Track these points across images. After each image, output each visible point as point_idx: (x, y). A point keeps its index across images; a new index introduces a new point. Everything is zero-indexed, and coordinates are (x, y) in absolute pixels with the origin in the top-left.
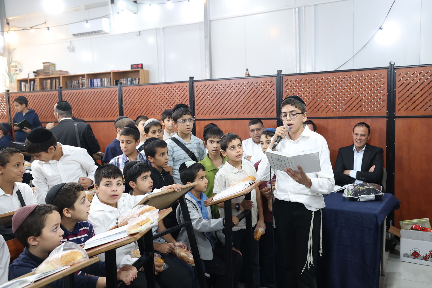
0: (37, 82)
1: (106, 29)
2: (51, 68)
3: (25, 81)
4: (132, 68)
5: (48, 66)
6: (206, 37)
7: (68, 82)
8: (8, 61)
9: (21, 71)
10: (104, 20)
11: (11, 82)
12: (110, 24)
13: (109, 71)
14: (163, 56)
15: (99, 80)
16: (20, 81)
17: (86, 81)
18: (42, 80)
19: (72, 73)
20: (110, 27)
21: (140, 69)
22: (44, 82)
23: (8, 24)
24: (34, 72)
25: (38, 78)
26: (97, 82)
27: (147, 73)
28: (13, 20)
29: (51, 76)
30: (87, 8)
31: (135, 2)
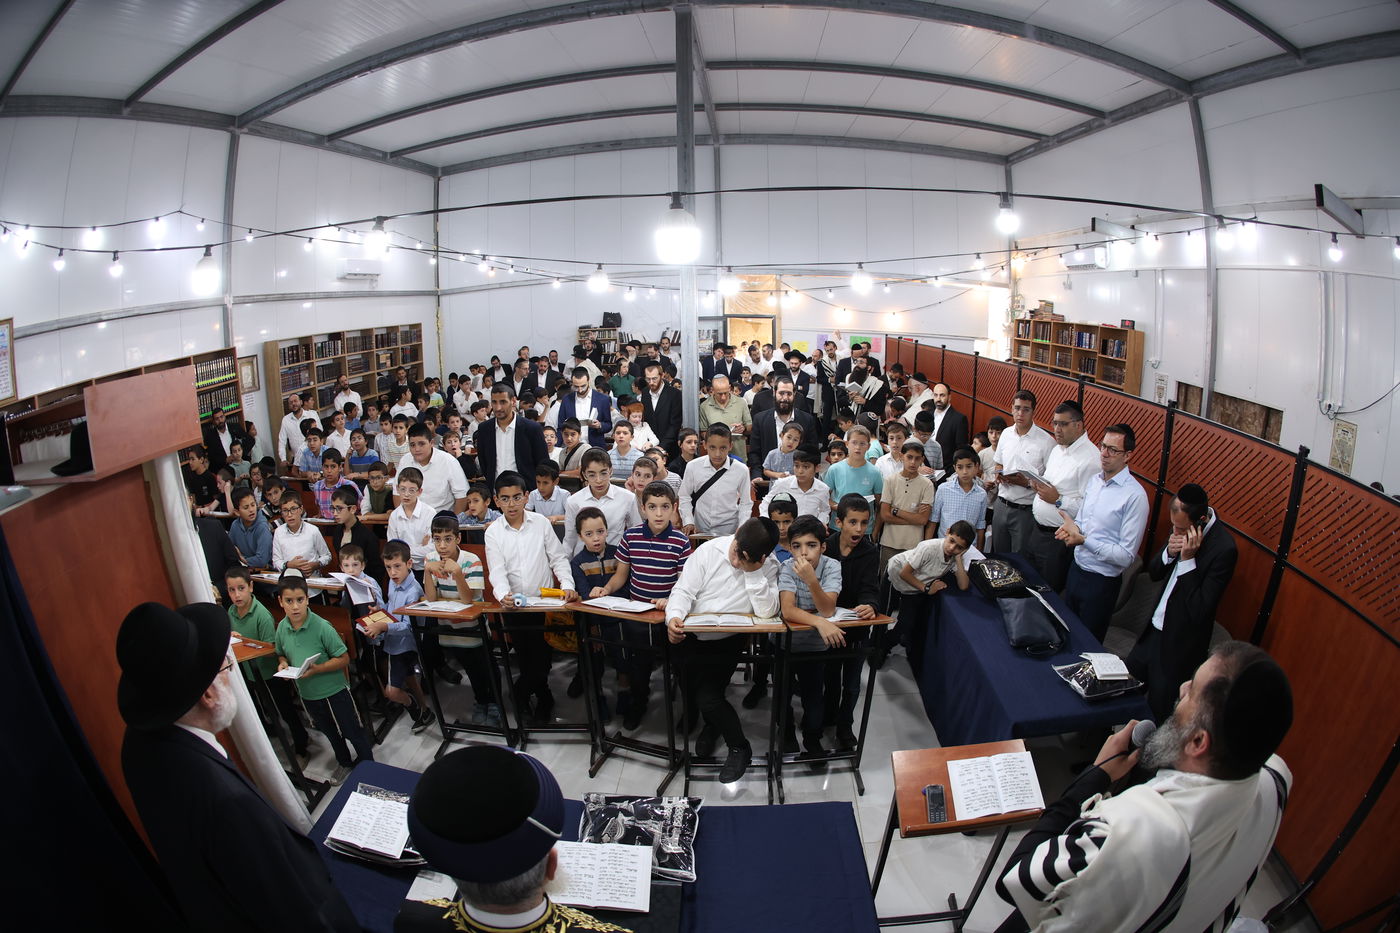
0: (1032, 326)
2: (1047, 309)
3: (1022, 322)
4: (1122, 326)
5: (1045, 305)
7: (1059, 331)
8: (1013, 294)
9: (1020, 308)
10: (1100, 250)
11: (1012, 321)
12: (1105, 256)
13: (1098, 324)
15: (1088, 335)
16: (1019, 322)
18: (1036, 323)
20: (1104, 261)
21: (1130, 330)
22: (1038, 326)
23: (1016, 248)
24: (1031, 312)
25: (1033, 320)
26: (1085, 337)
27: (1139, 334)
28: (1021, 243)
29: (1045, 320)
31: (1133, 227)
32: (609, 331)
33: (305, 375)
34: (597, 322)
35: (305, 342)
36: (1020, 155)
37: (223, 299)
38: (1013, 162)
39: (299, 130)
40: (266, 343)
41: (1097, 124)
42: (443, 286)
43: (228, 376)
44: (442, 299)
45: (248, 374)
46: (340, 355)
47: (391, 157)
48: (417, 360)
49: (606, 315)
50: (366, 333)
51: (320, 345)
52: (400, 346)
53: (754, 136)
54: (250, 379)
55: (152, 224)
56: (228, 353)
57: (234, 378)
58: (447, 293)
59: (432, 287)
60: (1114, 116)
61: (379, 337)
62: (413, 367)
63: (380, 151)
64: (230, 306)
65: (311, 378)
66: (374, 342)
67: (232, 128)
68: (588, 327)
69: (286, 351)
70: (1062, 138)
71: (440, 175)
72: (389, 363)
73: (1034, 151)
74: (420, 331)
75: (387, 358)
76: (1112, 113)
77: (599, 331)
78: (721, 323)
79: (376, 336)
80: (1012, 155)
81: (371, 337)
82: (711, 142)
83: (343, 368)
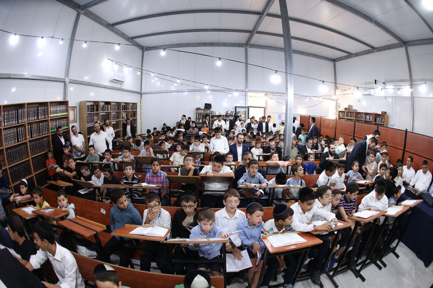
0: (346, 113)
1: (373, 94)
2: (351, 108)
3: (341, 112)
4: (382, 113)
5: (350, 106)
6: (412, 105)
7: (357, 115)
8: (336, 103)
9: (340, 107)
10: (372, 90)
11: (336, 111)
12: (374, 91)
13: (373, 113)
14: (395, 108)
15: (369, 116)
16: (340, 112)
17: (363, 116)
18: (347, 112)
19: (358, 111)
20: (374, 93)
21: (385, 114)
22: (348, 113)
23: (337, 88)
24: (345, 109)
25: (346, 111)
26: (368, 117)
27: (388, 116)
28: (339, 87)
29: (351, 111)
30: (366, 84)
31: (384, 83)
32: (207, 110)
33: (96, 118)
34: (203, 107)
35: (96, 104)
36: (340, 59)
37: (65, 79)
38: (337, 61)
39: (102, 19)
40: (81, 102)
41: (372, 51)
42: (143, 91)
43: (64, 114)
44: (142, 95)
45: (72, 115)
46: (109, 111)
47: (131, 39)
48: (135, 117)
49: (206, 104)
50: (118, 104)
51: (102, 106)
52: (130, 111)
53: (259, 46)
54: (73, 117)
55: (40, 40)
56: (64, 103)
57: (67, 115)
58: (144, 94)
59: (139, 91)
60: (378, 49)
61: (123, 106)
62: (133, 120)
63: (128, 36)
64: (67, 83)
65: (98, 119)
66: (121, 108)
67: (78, 10)
68: (200, 108)
69: (89, 106)
70: (357, 55)
71: (145, 50)
72: (126, 117)
73: (346, 58)
74: (137, 106)
75: (125, 115)
76: (377, 48)
77: (204, 110)
78: (247, 109)
79: (123, 105)
80: (336, 59)
81: (120, 105)
82: (245, 46)
83: (110, 116)
